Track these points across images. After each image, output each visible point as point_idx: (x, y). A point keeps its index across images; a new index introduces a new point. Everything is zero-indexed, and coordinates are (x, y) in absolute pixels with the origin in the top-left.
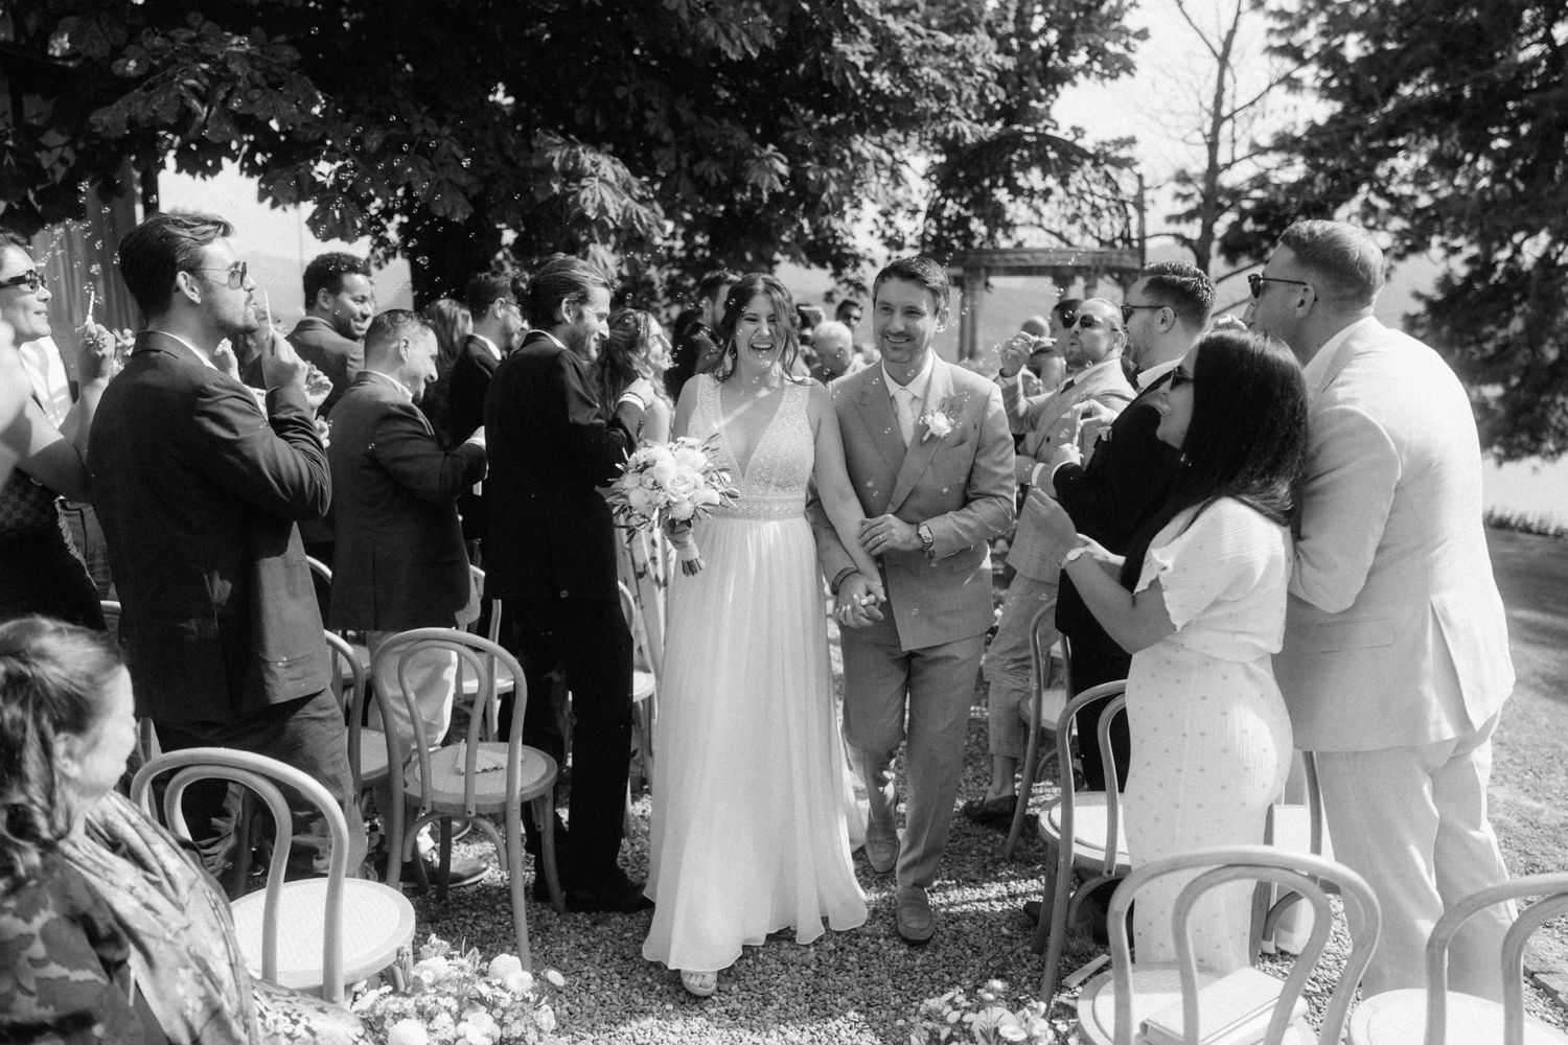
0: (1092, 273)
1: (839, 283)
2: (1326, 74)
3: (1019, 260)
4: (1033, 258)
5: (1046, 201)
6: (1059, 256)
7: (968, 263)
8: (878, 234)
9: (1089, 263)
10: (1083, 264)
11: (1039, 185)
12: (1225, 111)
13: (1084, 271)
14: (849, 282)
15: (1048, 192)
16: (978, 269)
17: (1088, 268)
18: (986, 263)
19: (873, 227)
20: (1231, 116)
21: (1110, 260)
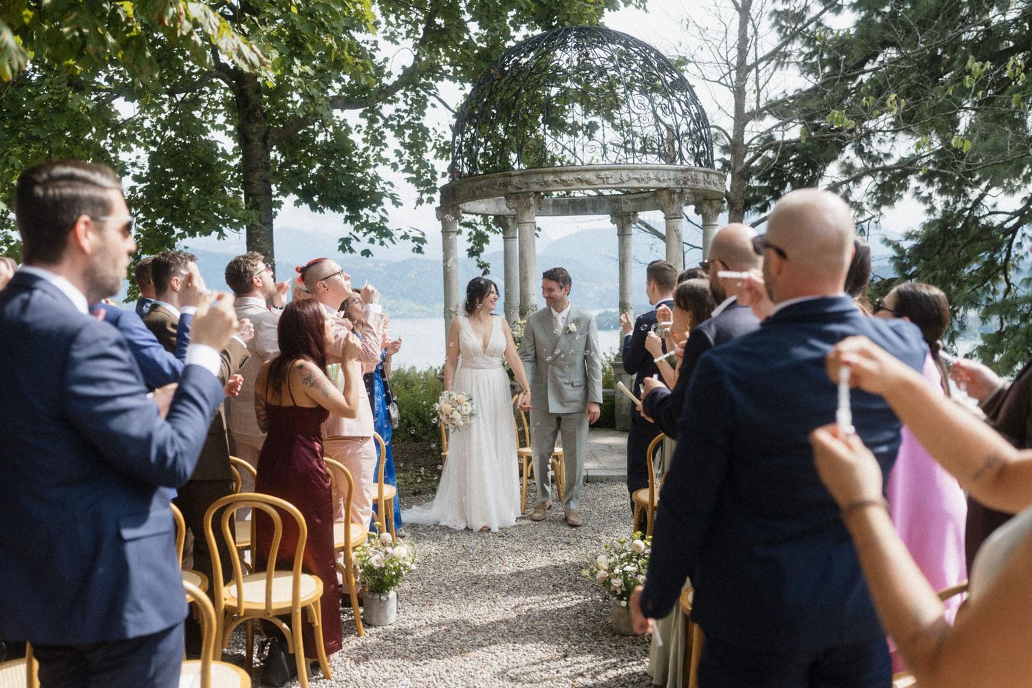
0: (676, 196)
1: (357, 229)
2: (806, 50)
3: (580, 181)
4: (599, 177)
5: (591, 137)
6: (632, 175)
7: (510, 189)
8: (402, 167)
9: (672, 184)
10: (664, 185)
11: (582, 121)
12: (750, 61)
13: (665, 194)
14: (371, 227)
15: (592, 127)
16: (527, 195)
17: (670, 191)
18: (536, 188)
19: (397, 160)
20: (755, 65)
21: (696, 180)
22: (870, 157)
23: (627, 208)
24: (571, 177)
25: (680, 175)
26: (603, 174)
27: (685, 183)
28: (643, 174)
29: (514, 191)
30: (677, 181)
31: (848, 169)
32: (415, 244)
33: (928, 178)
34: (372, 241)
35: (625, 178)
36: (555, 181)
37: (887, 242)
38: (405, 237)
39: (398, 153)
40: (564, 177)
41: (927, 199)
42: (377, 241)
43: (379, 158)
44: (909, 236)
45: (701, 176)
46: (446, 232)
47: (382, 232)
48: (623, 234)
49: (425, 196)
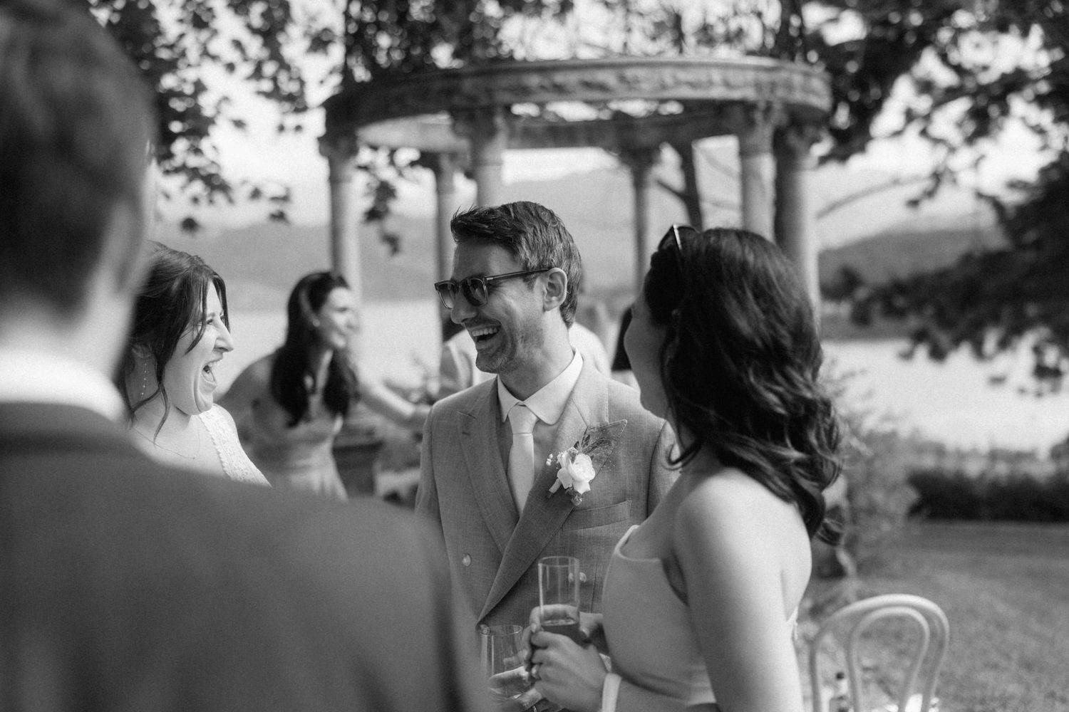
3: (588, 85)
4: (622, 79)
6: (683, 75)
7: (457, 100)
9: (750, 94)
10: (736, 95)
13: (738, 115)
16: (489, 112)
17: (747, 107)
19: (235, 56)
21: (789, 86)
22: (959, 69)
23: (645, 139)
24: (571, 79)
25: (764, 77)
26: (629, 73)
27: (772, 91)
28: (701, 75)
29: (464, 103)
30: (758, 86)
31: (926, 87)
32: (274, 208)
33: (1041, 101)
34: (195, 200)
35: (668, 80)
36: (543, 87)
37: (980, 195)
38: (256, 194)
39: (238, 44)
40: (559, 78)
41: (1039, 131)
42: (204, 201)
43: (205, 53)
44: (1014, 185)
45: (797, 79)
46: (335, 181)
47: (215, 184)
48: (639, 184)
49: (291, 121)
